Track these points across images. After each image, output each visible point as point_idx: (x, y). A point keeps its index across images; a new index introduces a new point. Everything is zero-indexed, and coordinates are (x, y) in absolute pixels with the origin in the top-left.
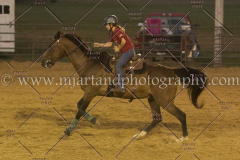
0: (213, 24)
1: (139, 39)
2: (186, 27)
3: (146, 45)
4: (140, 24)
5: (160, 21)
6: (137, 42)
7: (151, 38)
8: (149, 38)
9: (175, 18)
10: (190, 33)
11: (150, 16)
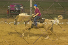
0: (29, 7)
1: (8, 11)
2: (22, 8)
3: (10, 13)
4: (8, 7)
5: (14, 6)
6: (8, 12)
7: (12, 11)
8: (11, 11)
9: (18, 5)
10: (23, 9)
11: (11, 4)
